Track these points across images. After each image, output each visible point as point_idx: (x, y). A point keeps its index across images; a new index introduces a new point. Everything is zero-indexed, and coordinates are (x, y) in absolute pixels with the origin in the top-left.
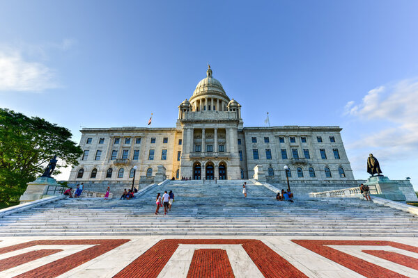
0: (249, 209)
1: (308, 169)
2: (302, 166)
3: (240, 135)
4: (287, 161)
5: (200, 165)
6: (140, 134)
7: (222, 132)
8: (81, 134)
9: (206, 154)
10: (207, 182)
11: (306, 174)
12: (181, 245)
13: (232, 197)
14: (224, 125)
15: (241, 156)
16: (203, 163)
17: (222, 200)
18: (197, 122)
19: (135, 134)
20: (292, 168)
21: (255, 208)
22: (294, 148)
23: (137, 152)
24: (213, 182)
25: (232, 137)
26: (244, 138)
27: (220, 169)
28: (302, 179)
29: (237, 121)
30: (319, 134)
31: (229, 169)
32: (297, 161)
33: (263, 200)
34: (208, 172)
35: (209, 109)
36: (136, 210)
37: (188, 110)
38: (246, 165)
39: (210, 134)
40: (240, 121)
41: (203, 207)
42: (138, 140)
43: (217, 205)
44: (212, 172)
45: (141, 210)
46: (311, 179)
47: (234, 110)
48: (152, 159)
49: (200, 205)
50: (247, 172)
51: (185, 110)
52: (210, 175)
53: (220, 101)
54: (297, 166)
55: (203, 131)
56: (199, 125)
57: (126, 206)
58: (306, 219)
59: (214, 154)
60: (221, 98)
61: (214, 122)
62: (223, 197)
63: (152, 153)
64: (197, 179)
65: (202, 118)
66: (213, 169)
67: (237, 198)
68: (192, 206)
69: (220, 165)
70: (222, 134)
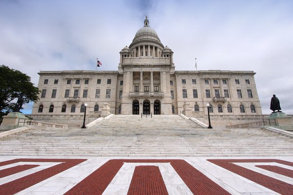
0: (178, 137)
1: (226, 106)
2: (221, 104)
3: (172, 78)
4: (210, 99)
5: (138, 103)
6: (88, 77)
7: (157, 75)
8: (39, 76)
9: (143, 94)
10: (144, 117)
11: (225, 110)
12: (125, 163)
13: (164, 129)
14: (159, 69)
15: (173, 95)
16: (141, 101)
17: (157, 131)
18: (136, 66)
19: (84, 77)
20: (213, 105)
21: (181, 137)
22: (217, 89)
23: (86, 92)
24: (149, 116)
25: (165, 79)
26: (175, 80)
27: (155, 106)
28: (221, 114)
29: (170, 66)
30: (237, 77)
31: (162, 106)
32: (218, 99)
33: (188, 130)
34: (145, 108)
35: (146, 55)
36: (88, 138)
37: (128, 56)
38: (177, 103)
39: (147, 76)
40: (172, 66)
41: (141, 136)
42: (87, 82)
43: (152, 135)
44: (148, 108)
45: (93, 138)
46: (229, 114)
47: (168, 56)
48: (99, 97)
49: (139, 134)
50: (177, 108)
51: (125, 56)
52: (147, 111)
53: (156, 48)
54: (218, 104)
55: (141, 74)
56: (138, 69)
57: (81, 135)
58: (220, 144)
59: (150, 94)
60: (157, 45)
61: (150, 66)
62: (157, 129)
63: (98, 92)
64: (136, 114)
65: (140, 63)
66: (149, 106)
67: (169, 129)
68: (133, 136)
69: (155, 103)
70: (157, 77)
